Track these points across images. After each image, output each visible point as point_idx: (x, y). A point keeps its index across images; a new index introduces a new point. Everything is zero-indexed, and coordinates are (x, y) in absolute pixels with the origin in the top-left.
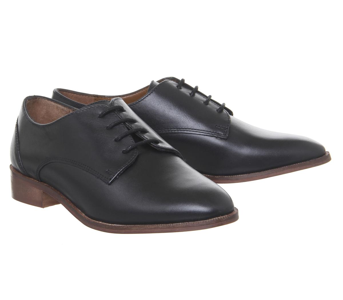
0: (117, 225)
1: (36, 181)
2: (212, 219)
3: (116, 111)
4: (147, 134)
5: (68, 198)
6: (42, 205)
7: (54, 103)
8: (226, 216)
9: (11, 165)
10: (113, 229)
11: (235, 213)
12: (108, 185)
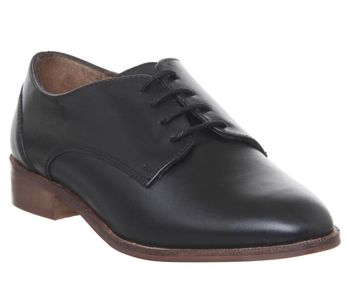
0: (158, 249)
1: (45, 179)
2: (298, 243)
3: (163, 79)
4: (209, 112)
5: (89, 206)
6: (53, 215)
7: (79, 63)
8: (320, 239)
9: (11, 155)
10: (152, 254)
11: (334, 235)
12: (146, 188)
